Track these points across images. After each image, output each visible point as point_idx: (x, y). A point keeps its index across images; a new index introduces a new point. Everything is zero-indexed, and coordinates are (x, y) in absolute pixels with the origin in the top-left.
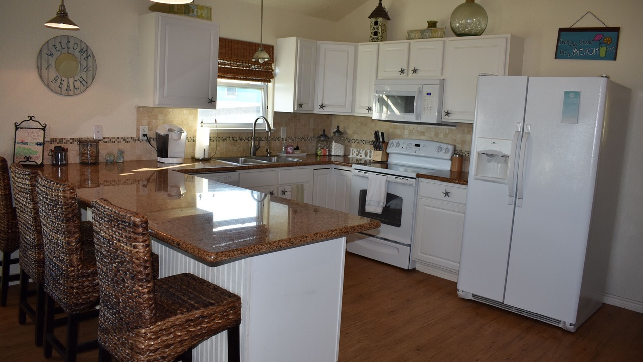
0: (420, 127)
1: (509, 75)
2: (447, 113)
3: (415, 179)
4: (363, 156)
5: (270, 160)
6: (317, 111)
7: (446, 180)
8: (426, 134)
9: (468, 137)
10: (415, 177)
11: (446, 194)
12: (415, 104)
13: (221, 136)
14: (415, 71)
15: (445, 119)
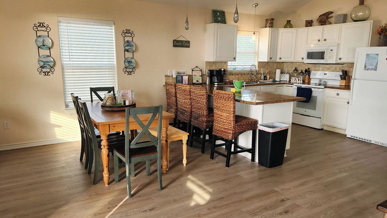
0: (328, 66)
1: (370, 46)
2: (340, 59)
3: (323, 89)
4: (298, 81)
5: (257, 83)
6: (278, 60)
7: (338, 88)
8: (331, 69)
9: (351, 69)
10: (323, 88)
11: (338, 94)
12: (325, 55)
13: (236, 73)
14: (325, 40)
15: (339, 62)
